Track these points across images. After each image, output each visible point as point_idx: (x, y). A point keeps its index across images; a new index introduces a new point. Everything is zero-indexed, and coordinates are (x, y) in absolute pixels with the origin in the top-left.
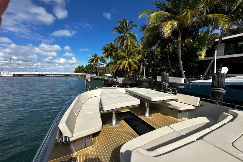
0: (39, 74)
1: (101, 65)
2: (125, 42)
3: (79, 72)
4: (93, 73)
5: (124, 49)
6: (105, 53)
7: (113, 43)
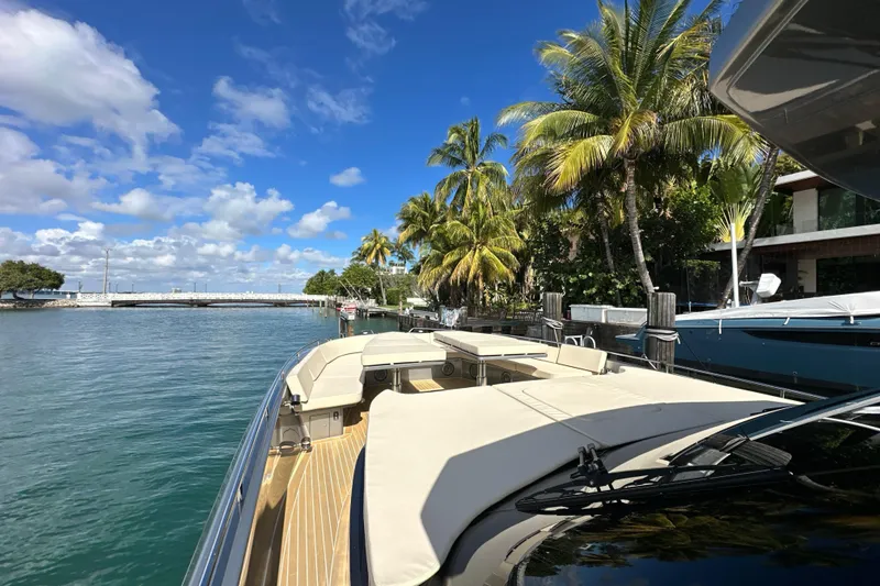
0: (192, 300)
1: (393, 268)
2: (469, 192)
3: (321, 293)
4: (365, 295)
5: (465, 214)
6: (405, 227)
7: (430, 196)
